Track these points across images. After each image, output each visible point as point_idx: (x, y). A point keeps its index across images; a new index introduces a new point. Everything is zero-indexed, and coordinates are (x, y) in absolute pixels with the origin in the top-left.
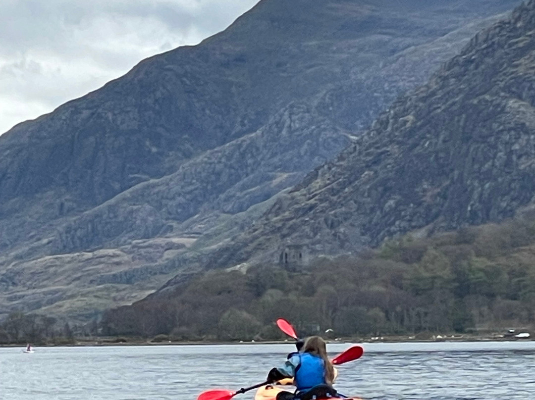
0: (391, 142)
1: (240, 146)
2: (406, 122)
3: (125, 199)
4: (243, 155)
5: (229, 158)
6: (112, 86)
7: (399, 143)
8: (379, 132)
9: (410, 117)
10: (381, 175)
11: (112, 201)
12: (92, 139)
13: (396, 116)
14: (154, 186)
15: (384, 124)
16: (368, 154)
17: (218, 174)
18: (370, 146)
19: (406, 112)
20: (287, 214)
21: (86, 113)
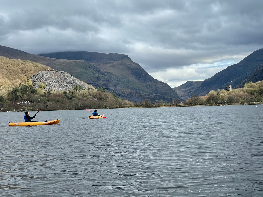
0: (259, 72)
1: (241, 77)
2: (261, 69)
3: (225, 85)
4: (242, 78)
5: (240, 79)
6: (224, 70)
7: (260, 72)
8: (257, 71)
9: (262, 68)
10: (256, 77)
11: (223, 85)
12: (221, 77)
13: (259, 68)
14: (229, 83)
15: (257, 70)
16: (255, 74)
17: (238, 81)
18: (255, 73)
19: (261, 67)
20: (242, 84)
21: (221, 74)
